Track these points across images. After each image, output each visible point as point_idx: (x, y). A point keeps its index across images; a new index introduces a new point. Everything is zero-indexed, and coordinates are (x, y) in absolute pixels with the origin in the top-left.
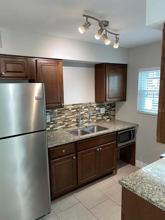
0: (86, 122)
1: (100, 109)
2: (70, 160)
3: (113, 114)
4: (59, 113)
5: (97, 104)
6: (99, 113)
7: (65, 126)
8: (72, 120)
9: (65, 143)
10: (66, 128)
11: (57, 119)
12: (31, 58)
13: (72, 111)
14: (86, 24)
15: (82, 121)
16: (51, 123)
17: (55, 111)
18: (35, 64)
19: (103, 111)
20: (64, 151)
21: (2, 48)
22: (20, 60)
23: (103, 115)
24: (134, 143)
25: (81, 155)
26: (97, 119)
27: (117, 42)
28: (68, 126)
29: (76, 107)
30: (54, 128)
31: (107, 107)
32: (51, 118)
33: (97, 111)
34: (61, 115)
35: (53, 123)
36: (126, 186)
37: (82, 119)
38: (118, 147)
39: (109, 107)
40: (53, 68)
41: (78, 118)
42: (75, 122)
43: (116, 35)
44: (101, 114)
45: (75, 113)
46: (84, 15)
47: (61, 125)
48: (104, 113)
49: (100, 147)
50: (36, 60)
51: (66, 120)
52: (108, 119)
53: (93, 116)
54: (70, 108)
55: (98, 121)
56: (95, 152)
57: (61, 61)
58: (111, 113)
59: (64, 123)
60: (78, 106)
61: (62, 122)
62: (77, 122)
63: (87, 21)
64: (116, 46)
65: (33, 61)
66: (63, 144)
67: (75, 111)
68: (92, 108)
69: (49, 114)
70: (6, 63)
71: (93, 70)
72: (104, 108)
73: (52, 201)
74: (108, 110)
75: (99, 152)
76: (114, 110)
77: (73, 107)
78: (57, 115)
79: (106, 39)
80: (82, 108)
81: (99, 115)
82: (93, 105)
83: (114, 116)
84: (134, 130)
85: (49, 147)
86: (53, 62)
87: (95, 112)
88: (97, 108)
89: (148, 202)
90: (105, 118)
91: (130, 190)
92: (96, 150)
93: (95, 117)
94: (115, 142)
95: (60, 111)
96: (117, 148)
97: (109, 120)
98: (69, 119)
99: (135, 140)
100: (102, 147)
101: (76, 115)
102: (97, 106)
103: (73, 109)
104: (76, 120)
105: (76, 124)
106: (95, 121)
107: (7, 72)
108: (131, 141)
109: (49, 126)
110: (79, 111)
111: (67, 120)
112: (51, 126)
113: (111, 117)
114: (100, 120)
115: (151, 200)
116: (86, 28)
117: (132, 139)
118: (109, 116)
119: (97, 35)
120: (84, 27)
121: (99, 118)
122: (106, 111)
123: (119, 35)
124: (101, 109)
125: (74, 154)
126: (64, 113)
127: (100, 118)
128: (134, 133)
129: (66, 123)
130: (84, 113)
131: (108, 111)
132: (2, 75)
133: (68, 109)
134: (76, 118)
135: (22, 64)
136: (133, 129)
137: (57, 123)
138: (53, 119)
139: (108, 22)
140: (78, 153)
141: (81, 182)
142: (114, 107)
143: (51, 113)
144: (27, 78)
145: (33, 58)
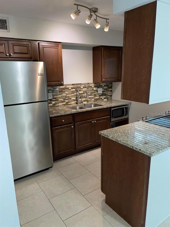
0: (84, 101)
1: (97, 89)
2: (69, 128)
3: (110, 94)
4: (60, 92)
5: (95, 85)
6: (97, 93)
7: (66, 103)
8: (72, 99)
9: (64, 114)
10: (66, 105)
11: (58, 96)
12: (34, 41)
13: (72, 90)
14: (76, 11)
15: (80, 99)
16: (53, 100)
17: (56, 89)
18: (38, 46)
19: (100, 91)
20: (63, 121)
21: (10, 32)
22: (25, 43)
23: (101, 95)
24: (127, 119)
25: (78, 125)
26: (95, 99)
27: (107, 25)
28: (69, 104)
29: (75, 86)
30: (56, 104)
31: (104, 87)
32: (53, 96)
33: (95, 91)
34: (61, 93)
35: (55, 99)
36: (103, 134)
37: (81, 98)
38: (112, 121)
39: (107, 87)
40: (53, 50)
41: (77, 96)
42: (74, 100)
43: (106, 19)
44: (98, 94)
45: (74, 92)
46: (75, 4)
47: (62, 102)
48: (102, 93)
49: (95, 120)
50: (39, 43)
51: (66, 98)
52: (105, 98)
53: (91, 95)
54: (70, 87)
55: (96, 100)
56: (90, 124)
57: (60, 43)
58: (108, 93)
59: (65, 100)
60: (77, 86)
61: (62, 100)
62: (77, 100)
63: (77, 9)
64: (106, 30)
65: (36, 44)
66: (62, 115)
67: (74, 90)
68: (90, 88)
69: (51, 92)
70: (14, 45)
71: (91, 52)
72: (102, 88)
73: (54, 161)
74: (105, 90)
75: (94, 124)
76: (111, 91)
77: (72, 86)
78: (58, 93)
79: (97, 23)
80: (80, 87)
81: (96, 95)
82: (91, 85)
83: (111, 96)
84: (127, 108)
85: (51, 116)
86: (53, 45)
87: (93, 92)
88: (95, 88)
89: (116, 142)
90: (103, 97)
91: (106, 136)
92: (91, 122)
93: (93, 96)
94: (109, 116)
95: (61, 90)
96: (110, 122)
97: (107, 99)
98: (69, 97)
99: (128, 117)
100: (97, 120)
101: (76, 94)
102: (95, 87)
103: (72, 88)
104: (76, 98)
105: (75, 102)
106: (93, 100)
107: (15, 53)
108: (124, 117)
109: (52, 103)
110: (78, 91)
111: (68, 98)
112: (53, 103)
113: (108, 97)
114: (97, 99)
115: (117, 140)
116: (76, 15)
117: (125, 116)
118: (106, 96)
119: (88, 20)
120: (75, 14)
121: (96, 98)
122: (103, 92)
123: (109, 19)
124: (99, 89)
125: (72, 124)
126: (64, 92)
127: (98, 97)
128: (127, 110)
129: (67, 101)
130: (82, 92)
131: (105, 92)
132: (11, 55)
133: (68, 88)
134: (75, 96)
135: (27, 46)
136: (126, 106)
137: (58, 100)
138: (55, 97)
139: (97, 9)
140: (76, 123)
141: (78, 147)
142: (111, 87)
143: (53, 91)
144: (32, 59)
145: (36, 41)
